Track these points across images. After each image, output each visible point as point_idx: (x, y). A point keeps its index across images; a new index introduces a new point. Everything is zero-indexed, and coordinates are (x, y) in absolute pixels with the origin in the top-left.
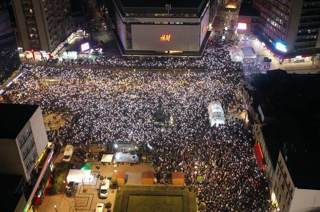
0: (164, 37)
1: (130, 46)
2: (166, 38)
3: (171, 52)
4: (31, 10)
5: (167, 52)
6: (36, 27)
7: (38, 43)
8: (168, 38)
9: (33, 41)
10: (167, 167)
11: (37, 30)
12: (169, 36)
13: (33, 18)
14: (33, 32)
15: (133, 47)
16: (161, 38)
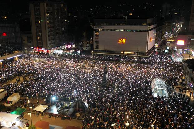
0: (121, 41)
1: (97, 47)
2: (122, 41)
3: (125, 53)
4: (39, 22)
5: (123, 53)
6: (41, 33)
7: (41, 43)
8: (124, 41)
9: (39, 42)
10: (98, 126)
11: (42, 34)
12: (125, 39)
13: (40, 26)
14: (39, 36)
15: (99, 48)
16: (119, 41)
